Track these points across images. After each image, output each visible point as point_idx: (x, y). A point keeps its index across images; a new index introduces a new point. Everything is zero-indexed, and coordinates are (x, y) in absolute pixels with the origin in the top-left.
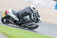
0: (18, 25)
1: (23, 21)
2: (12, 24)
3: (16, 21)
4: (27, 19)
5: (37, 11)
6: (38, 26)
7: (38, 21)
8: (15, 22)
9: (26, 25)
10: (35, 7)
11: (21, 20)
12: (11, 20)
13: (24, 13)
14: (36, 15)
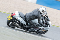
0: (25, 29)
1: (31, 25)
4: (35, 23)
5: (47, 14)
6: (47, 30)
7: (48, 25)
8: (22, 26)
9: (34, 29)
10: (45, 10)
11: (28, 24)
12: (18, 24)
13: (32, 16)
14: (46, 19)
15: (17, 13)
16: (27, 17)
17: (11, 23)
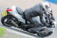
0: (24, 29)
2: (15, 26)
3: (21, 23)
4: (37, 22)
5: (52, 11)
7: (52, 25)
9: (34, 29)
12: (15, 22)
13: (33, 12)
14: (50, 17)
15: (14, 8)
16: (26, 13)
17: (6, 20)
